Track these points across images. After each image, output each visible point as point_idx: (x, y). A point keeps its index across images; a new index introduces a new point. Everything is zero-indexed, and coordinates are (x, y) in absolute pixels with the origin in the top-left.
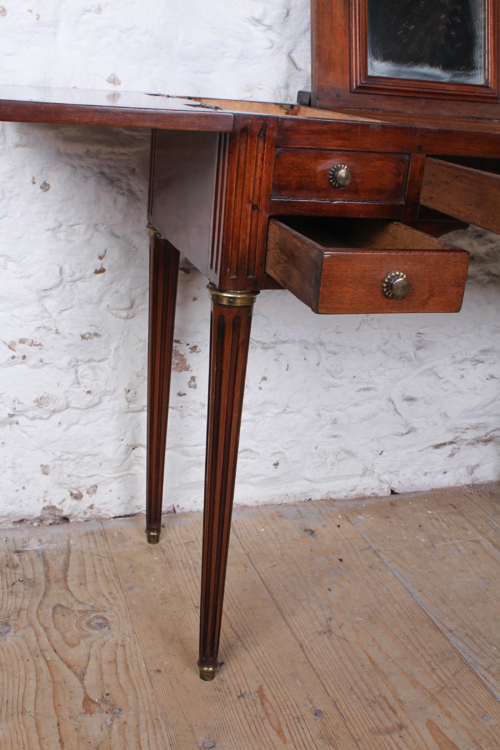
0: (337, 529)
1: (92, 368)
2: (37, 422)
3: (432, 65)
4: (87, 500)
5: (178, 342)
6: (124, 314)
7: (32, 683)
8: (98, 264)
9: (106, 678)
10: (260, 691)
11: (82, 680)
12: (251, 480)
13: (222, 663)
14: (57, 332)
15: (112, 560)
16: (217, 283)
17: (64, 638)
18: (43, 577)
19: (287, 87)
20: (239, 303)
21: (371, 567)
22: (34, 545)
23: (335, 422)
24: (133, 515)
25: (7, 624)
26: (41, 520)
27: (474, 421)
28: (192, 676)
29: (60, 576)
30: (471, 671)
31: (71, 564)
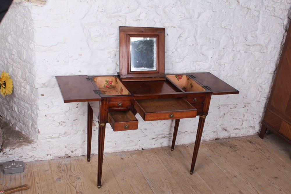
0: (128, 158)
1: (76, 126)
2: (64, 137)
3: (145, 67)
4: (74, 153)
5: (94, 120)
6: (82, 115)
7: (67, 189)
8: (77, 106)
9: (80, 188)
10: (109, 191)
11: (76, 189)
12: (110, 147)
13: (102, 186)
14: (69, 120)
15: (80, 165)
16: (99, 121)
17: (72, 181)
18: (66, 169)
19: (116, 69)
20: (103, 125)
21: (134, 167)
22: (64, 163)
23: (128, 135)
24: (84, 155)
25: (60, 179)
26: (64, 157)
27: (161, 133)
28: (96, 188)
29: (70, 169)
30: (150, 187)
31: (72, 166)
